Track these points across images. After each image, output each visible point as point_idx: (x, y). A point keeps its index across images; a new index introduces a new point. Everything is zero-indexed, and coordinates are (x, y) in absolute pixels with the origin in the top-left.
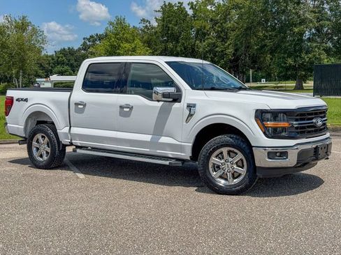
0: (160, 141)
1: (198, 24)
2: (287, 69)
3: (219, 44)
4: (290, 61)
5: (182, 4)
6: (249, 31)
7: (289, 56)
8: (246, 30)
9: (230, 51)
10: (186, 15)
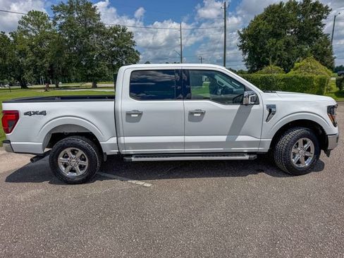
0: (236, 140)
1: (19, 47)
2: (87, 76)
3: (38, 60)
4: (89, 72)
5: (4, 33)
6: (59, 53)
7: (88, 69)
8: (57, 52)
9: (47, 65)
10: (9, 40)
